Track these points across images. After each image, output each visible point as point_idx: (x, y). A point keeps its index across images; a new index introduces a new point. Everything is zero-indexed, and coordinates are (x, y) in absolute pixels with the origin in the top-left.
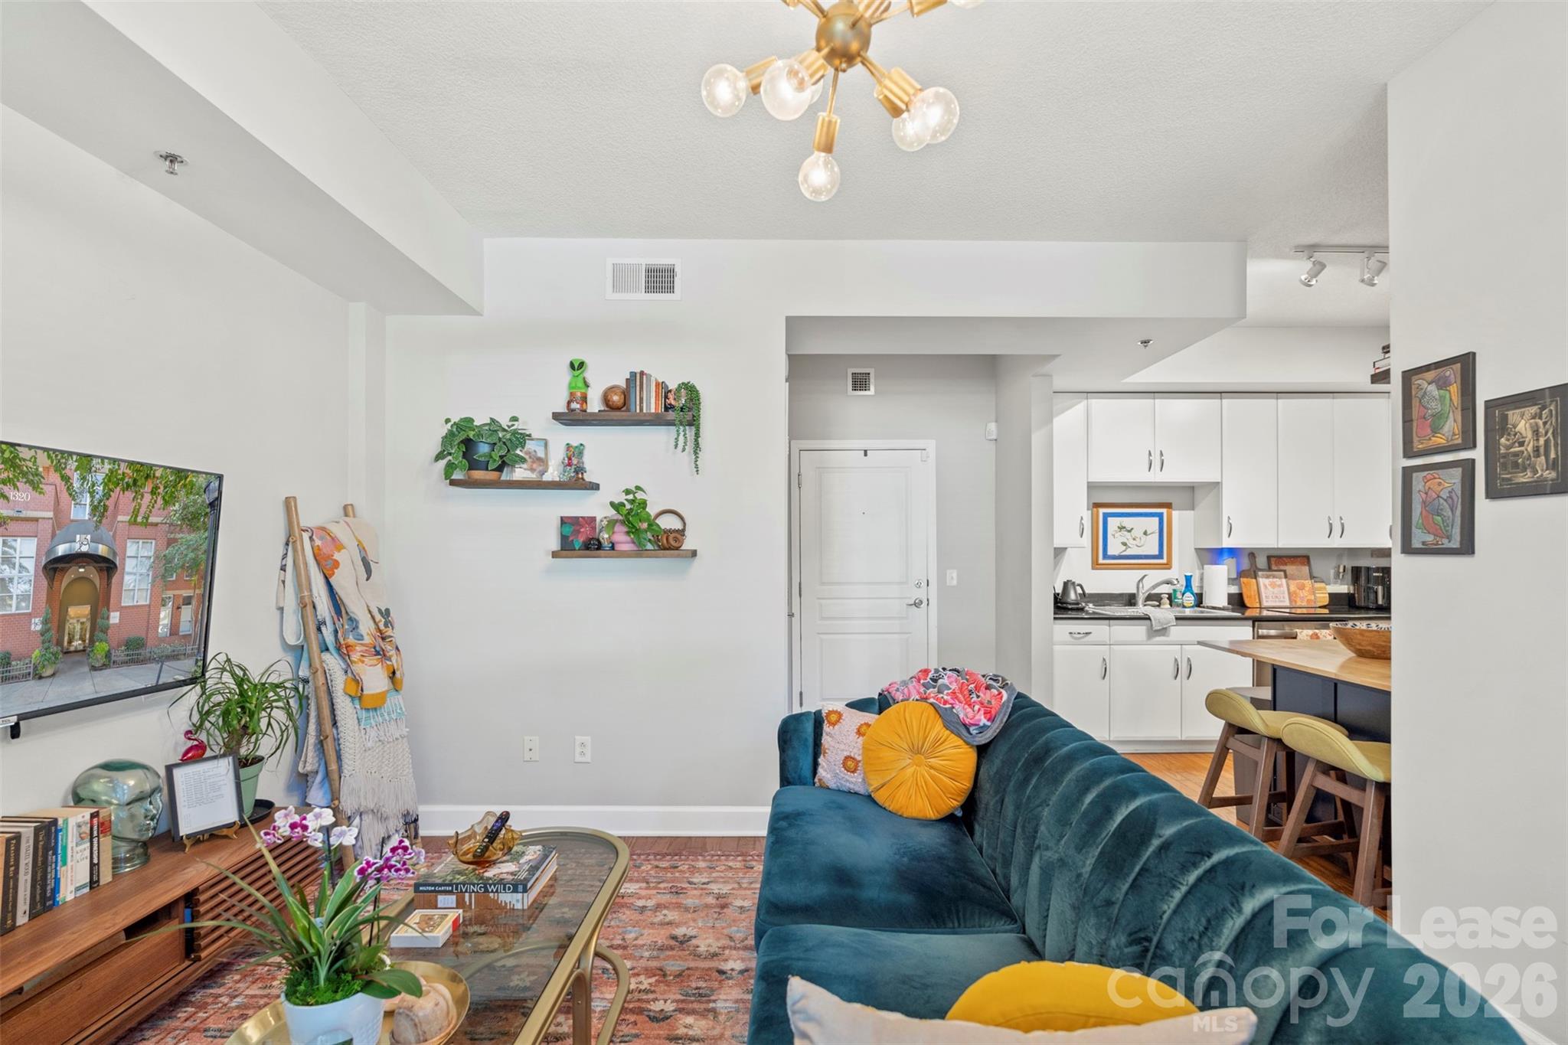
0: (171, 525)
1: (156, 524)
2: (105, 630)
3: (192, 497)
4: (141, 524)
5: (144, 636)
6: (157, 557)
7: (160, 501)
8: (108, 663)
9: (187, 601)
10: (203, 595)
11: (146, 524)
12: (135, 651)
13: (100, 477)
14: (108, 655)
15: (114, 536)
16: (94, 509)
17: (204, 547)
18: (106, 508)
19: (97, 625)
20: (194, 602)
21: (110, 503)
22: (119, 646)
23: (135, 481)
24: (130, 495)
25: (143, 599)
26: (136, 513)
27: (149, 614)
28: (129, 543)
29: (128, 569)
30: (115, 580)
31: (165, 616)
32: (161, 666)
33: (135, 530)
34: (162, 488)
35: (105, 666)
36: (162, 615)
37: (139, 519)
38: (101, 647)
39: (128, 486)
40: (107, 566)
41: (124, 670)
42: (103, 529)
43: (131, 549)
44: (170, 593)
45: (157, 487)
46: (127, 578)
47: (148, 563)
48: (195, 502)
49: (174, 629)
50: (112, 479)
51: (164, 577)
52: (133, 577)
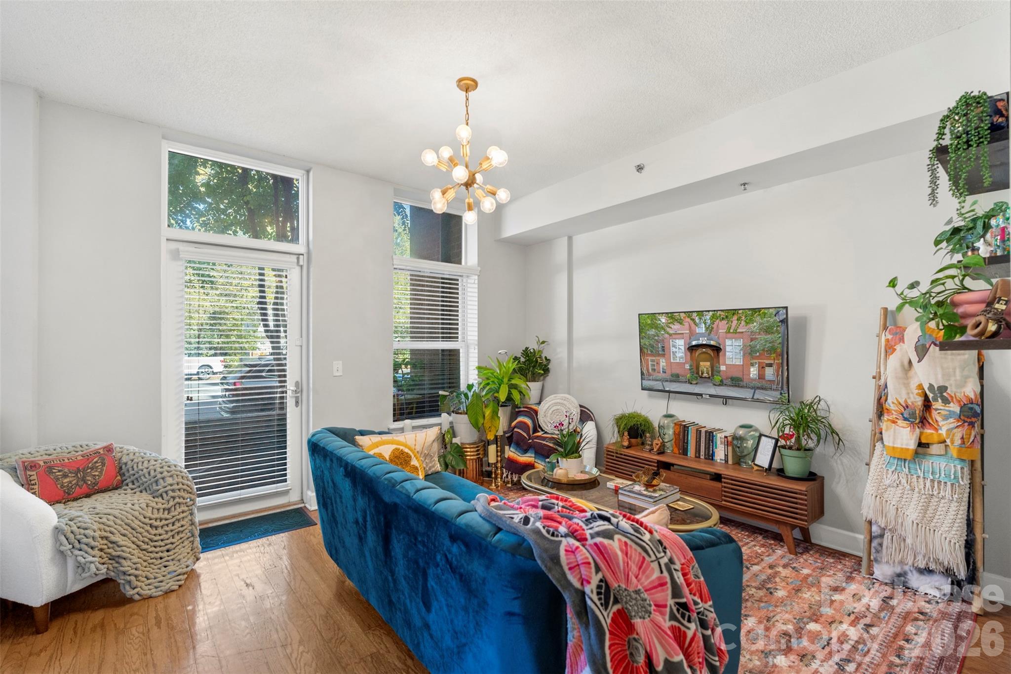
0: (752, 332)
1: (742, 332)
2: (719, 372)
3: (765, 319)
4: (733, 333)
5: (741, 376)
6: (744, 346)
7: (743, 323)
8: (721, 384)
9: (770, 365)
10: (782, 363)
11: (735, 332)
12: (736, 382)
13: (708, 317)
14: (721, 381)
15: (718, 338)
16: (707, 329)
17: (780, 340)
18: (712, 328)
19: (714, 370)
20: (775, 366)
21: (715, 326)
22: (727, 378)
23: (727, 317)
24: (725, 322)
25: (739, 362)
26: (729, 328)
27: (745, 368)
28: (727, 340)
29: (727, 350)
30: (721, 354)
31: (754, 372)
32: (754, 392)
33: (729, 335)
34: (743, 318)
35: (719, 385)
36: (752, 369)
37: (731, 331)
38: (717, 379)
39: (723, 319)
40: (717, 349)
41: (731, 388)
42: (712, 335)
43: (728, 342)
44: (757, 361)
45: (740, 317)
46: (727, 354)
47: (739, 348)
48: (768, 321)
49: (761, 376)
50: (713, 317)
51: (750, 354)
52: (731, 354)
